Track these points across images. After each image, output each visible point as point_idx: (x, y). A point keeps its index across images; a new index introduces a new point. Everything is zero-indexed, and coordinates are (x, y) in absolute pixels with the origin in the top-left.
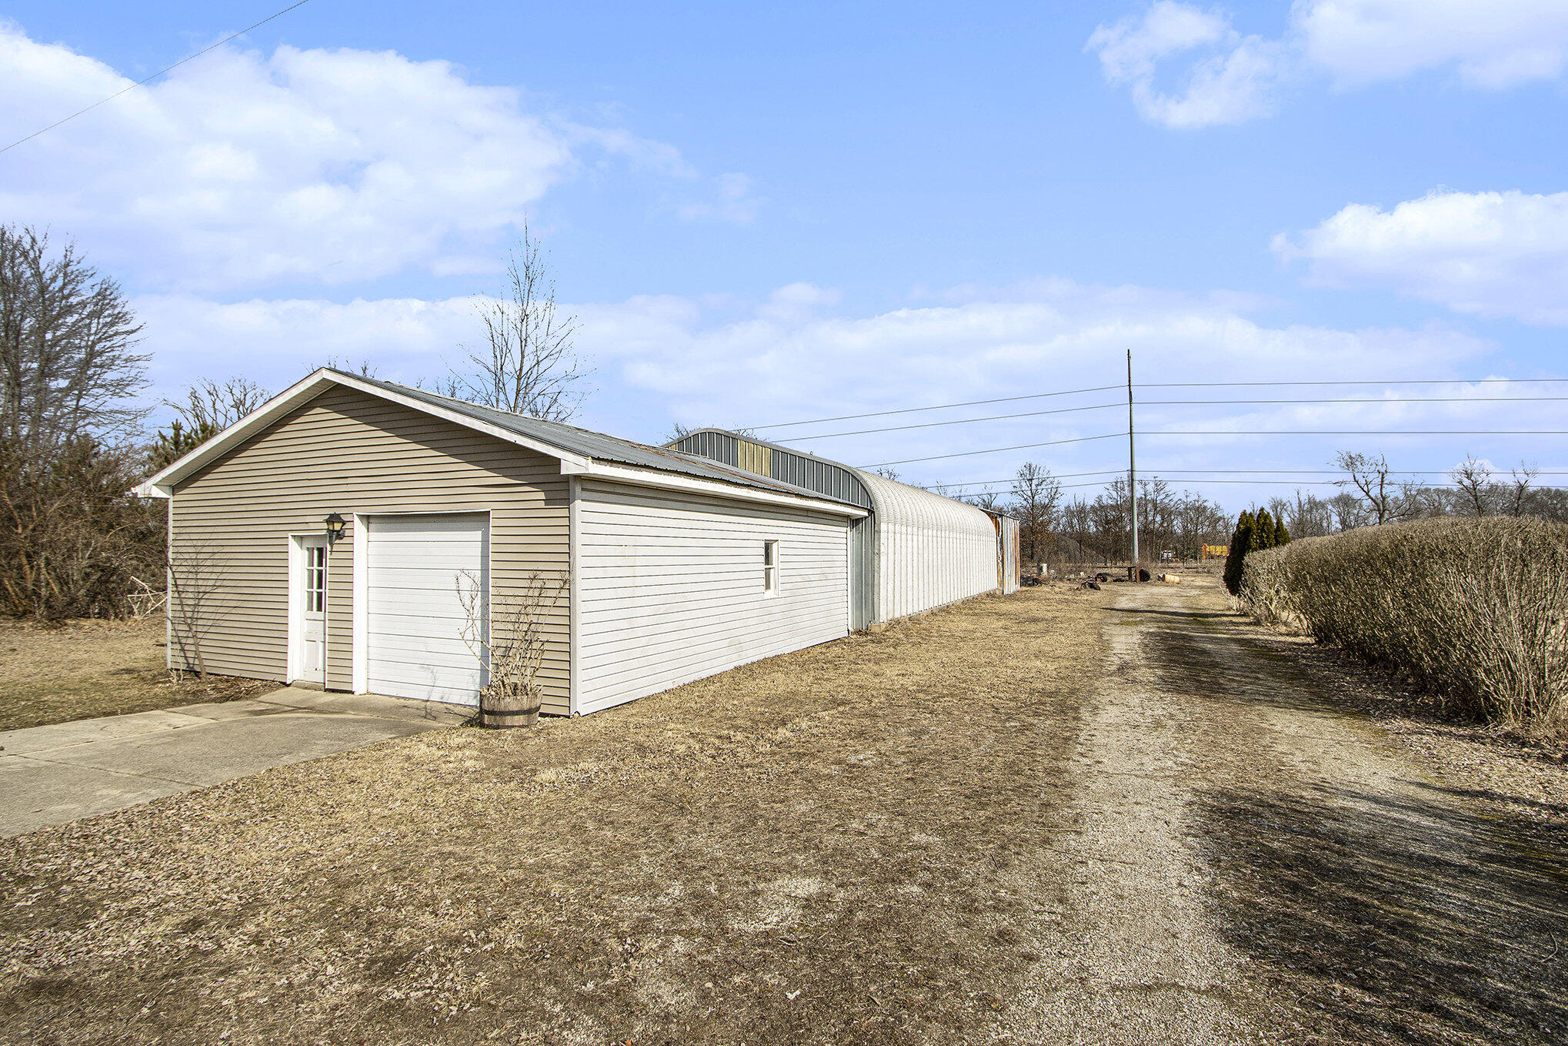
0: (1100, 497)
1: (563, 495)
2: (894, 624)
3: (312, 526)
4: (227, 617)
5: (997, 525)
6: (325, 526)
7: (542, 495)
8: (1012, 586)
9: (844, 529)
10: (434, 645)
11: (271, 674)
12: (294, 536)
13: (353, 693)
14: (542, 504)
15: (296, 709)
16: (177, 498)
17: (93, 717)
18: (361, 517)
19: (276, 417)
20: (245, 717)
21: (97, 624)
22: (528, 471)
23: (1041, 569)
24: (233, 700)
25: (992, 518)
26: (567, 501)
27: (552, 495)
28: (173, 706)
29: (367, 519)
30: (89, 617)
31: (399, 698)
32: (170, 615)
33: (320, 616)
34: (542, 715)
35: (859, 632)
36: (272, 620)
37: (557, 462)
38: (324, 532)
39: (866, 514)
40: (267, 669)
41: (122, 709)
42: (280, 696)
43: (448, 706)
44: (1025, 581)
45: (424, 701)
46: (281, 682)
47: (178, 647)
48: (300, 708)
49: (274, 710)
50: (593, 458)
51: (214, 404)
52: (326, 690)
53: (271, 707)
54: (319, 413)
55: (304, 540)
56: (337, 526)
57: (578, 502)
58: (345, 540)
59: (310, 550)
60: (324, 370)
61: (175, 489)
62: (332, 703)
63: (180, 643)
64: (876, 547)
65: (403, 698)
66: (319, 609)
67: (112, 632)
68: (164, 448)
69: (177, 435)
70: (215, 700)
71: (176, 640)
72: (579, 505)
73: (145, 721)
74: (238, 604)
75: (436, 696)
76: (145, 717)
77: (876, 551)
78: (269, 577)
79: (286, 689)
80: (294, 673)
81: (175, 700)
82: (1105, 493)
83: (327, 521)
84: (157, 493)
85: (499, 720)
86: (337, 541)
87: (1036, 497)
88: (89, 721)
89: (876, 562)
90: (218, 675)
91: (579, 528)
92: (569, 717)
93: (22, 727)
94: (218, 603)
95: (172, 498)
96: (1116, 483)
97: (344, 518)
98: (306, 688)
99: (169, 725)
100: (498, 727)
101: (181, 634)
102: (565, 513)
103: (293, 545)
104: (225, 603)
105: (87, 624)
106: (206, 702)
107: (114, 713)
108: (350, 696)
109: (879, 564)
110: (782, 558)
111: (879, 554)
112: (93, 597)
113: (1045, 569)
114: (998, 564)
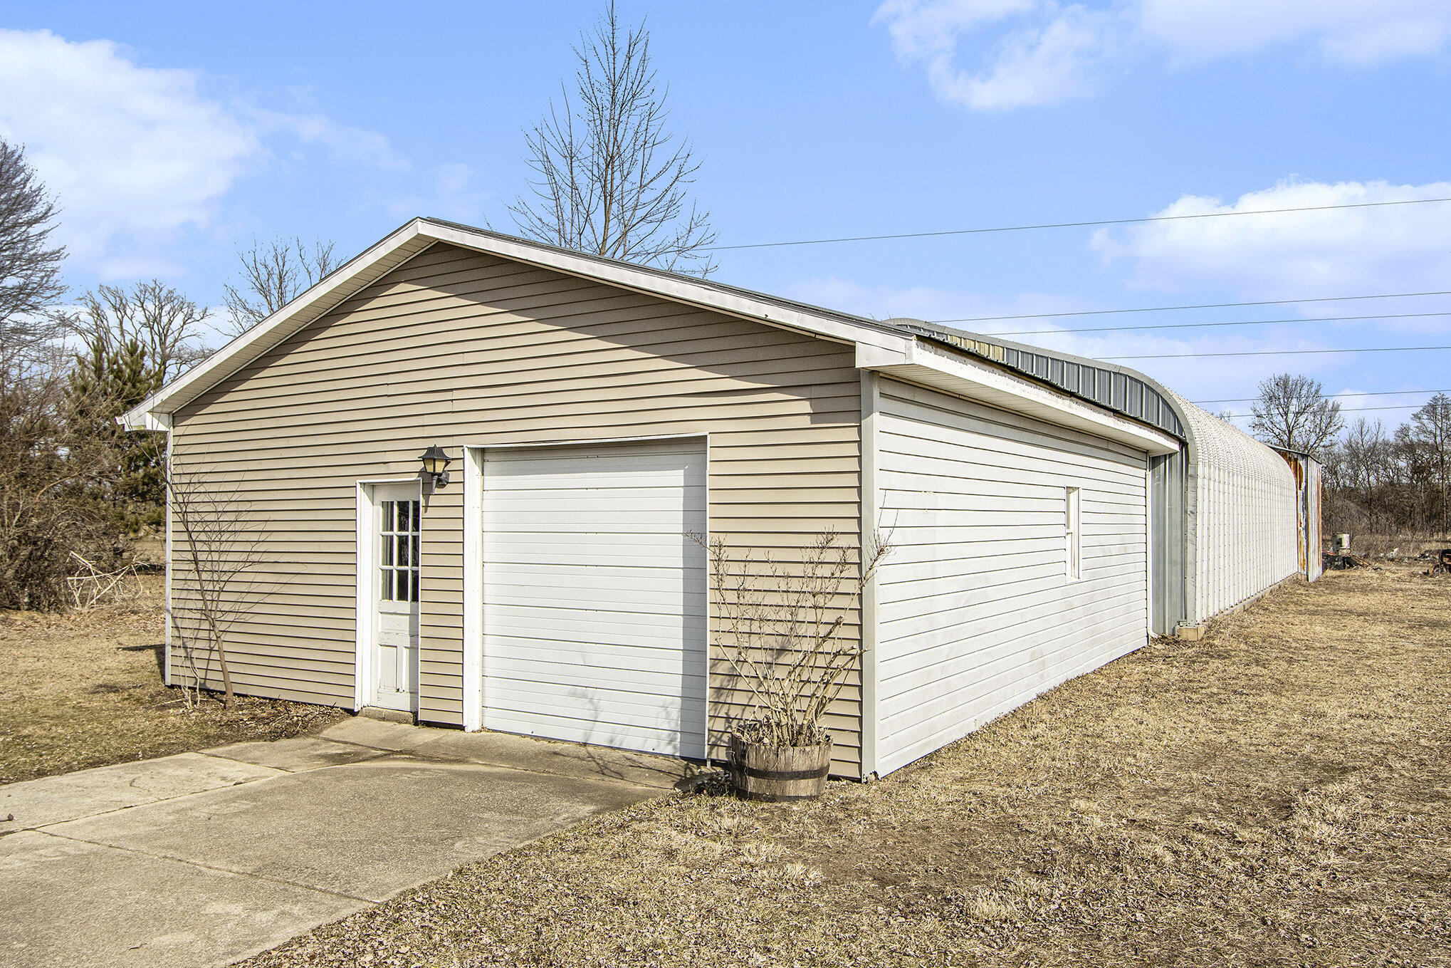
0: (1404, 431)
1: (850, 405)
2: (1213, 626)
3: (394, 468)
4: (257, 609)
5: (1297, 471)
6: (420, 466)
7: (806, 407)
8: (1315, 571)
9: (1141, 473)
10: (598, 655)
11: (329, 695)
12: (363, 484)
13: (462, 728)
14: (806, 421)
15: (389, 754)
16: (179, 430)
17: (108, 763)
18: (474, 450)
19: (335, 301)
20: (321, 766)
21: (32, 618)
22: (777, 367)
23: (1339, 543)
24: (287, 737)
25: (1288, 461)
26: (857, 414)
27: (825, 406)
28: (209, 745)
29: (482, 453)
30: (19, 609)
31: (537, 738)
32: (170, 604)
33: (406, 606)
34: (832, 778)
35: (1162, 639)
36: (330, 613)
37: (848, 349)
38: (414, 477)
39: (1175, 446)
40: (320, 688)
41: (144, 751)
42: (347, 729)
43: (627, 754)
44: (1329, 562)
45: (579, 744)
46: (346, 710)
47: (182, 652)
48: (393, 752)
49: (356, 754)
50: (920, 338)
51: (121, 323)
52: (416, 723)
53: (350, 749)
54: (404, 291)
55: (376, 491)
56: (440, 467)
57: (876, 415)
58: (449, 489)
59: (388, 506)
60: (419, 223)
61: (177, 417)
62: (436, 745)
63: (185, 648)
64: (1190, 501)
65: (544, 738)
66: (403, 596)
67: (53, 630)
68: (83, 378)
69: (99, 359)
70: (260, 737)
71: (179, 643)
72: (877, 422)
73: (183, 772)
74: (276, 589)
75: (600, 736)
76: (183, 764)
77: (1190, 508)
78: (324, 548)
79: (353, 720)
80: (364, 696)
81: (208, 737)
82: (1414, 425)
83: (424, 459)
84: (154, 424)
85: (775, 787)
86: (437, 491)
87: (1295, 433)
88: (104, 770)
89: (1190, 526)
90: (246, 696)
91: (877, 461)
92: (859, 781)
93: (18, 780)
94: (244, 588)
95: (172, 432)
96: (1433, 407)
97: (449, 454)
98: (383, 719)
99: (224, 779)
100: (772, 799)
101: (185, 634)
102: (852, 434)
103: (362, 495)
104: (254, 588)
105: (19, 617)
106: (251, 739)
107: (132, 757)
108: (461, 733)
109: (1195, 529)
110: (1084, 518)
111: (1194, 513)
112: (23, 579)
113: (1345, 544)
114: (1298, 532)
